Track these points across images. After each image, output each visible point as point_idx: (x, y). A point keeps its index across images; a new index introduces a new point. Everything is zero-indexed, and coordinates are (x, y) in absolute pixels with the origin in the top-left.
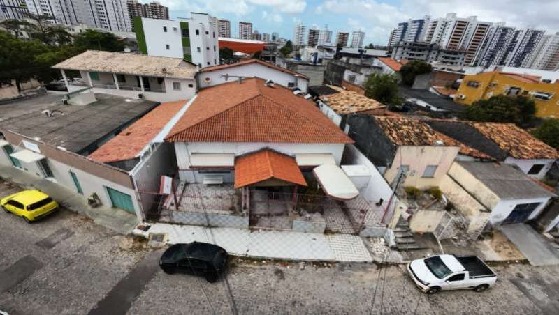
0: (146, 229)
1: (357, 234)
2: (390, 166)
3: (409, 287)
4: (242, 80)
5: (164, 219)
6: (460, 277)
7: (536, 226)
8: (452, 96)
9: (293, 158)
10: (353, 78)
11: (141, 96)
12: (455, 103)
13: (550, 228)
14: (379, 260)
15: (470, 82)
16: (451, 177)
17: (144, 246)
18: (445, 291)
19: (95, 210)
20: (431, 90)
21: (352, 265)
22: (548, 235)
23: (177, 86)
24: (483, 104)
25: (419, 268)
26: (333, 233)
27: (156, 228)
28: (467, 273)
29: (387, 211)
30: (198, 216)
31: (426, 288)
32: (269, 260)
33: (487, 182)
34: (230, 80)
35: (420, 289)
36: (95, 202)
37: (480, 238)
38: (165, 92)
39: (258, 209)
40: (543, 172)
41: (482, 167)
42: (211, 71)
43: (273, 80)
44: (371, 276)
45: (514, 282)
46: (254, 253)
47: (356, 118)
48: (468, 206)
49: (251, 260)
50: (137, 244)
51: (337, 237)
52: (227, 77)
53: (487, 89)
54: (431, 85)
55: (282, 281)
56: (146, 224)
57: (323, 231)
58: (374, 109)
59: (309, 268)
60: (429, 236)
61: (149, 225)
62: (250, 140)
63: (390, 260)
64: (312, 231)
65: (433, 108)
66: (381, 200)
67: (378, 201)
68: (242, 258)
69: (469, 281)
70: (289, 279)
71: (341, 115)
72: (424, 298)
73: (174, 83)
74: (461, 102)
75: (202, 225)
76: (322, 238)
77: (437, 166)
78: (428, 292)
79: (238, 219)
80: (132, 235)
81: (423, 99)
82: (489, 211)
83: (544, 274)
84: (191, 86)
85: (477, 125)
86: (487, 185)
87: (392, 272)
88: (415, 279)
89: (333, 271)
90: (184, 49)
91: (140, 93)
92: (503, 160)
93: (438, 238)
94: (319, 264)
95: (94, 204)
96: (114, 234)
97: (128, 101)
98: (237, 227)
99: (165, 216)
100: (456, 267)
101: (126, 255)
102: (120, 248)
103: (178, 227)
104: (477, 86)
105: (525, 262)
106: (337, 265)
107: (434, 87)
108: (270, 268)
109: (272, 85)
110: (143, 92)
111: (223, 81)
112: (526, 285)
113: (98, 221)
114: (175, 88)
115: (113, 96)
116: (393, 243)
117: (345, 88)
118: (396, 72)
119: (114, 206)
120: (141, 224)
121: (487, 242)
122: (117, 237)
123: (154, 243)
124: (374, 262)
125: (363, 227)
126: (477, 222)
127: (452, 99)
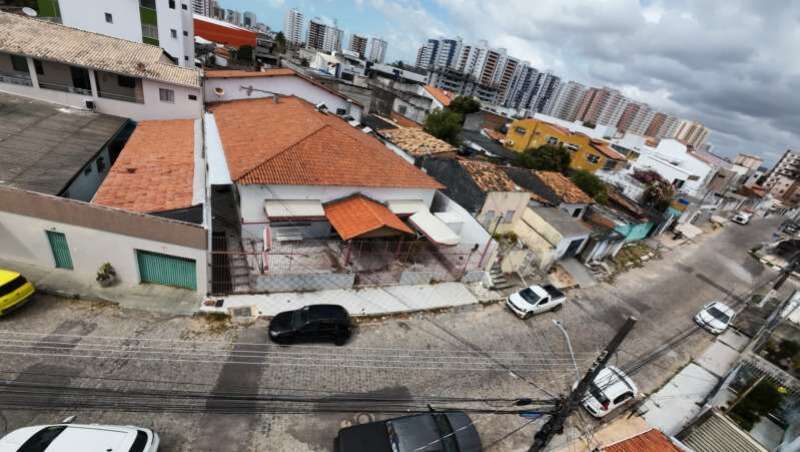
0: (220, 304)
1: (458, 280)
2: (480, 211)
3: (511, 317)
4: (278, 98)
5: (238, 289)
6: (545, 301)
7: (580, 258)
8: (502, 141)
9: (385, 206)
10: (403, 110)
11: (90, 105)
12: (505, 149)
13: (588, 260)
14: (485, 300)
15: (518, 128)
16: (525, 221)
17: (228, 324)
18: (539, 314)
19: (110, 289)
20: (482, 132)
21: (463, 307)
22: (588, 266)
23: (166, 94)
24: (534, 152)
25: (516, 299)
26: (438, 282)
27: (231, 303)
28: (550, 297)
29: (483, 256)
30: (292, 279)
31: (524, 314)
32: (388, 315)
33: (553, 223)
34: (254, 95)
35: (518, 316)
36: (108, 276)
37: (549, 273)
38: (142, 102)
40: (581, 215)
41: (546, 211)
42: (225, 78)
43: (327, 105)
44: (482, 314)
45: (573, 301)
46: (369, 311)
47: (436, 162)
48: (540, 245)
49: (370, 317)
50: (216, 324)
51: (441, 285)
52: (250, 90)
53: (532, 137)
54: (482, 127)
55: (409, 332)
56: (214, 299)
57: (428, 281)
58: (444, 152)
59: (429, 317)
60: (515, 275)
61: (220, 299)
63: (491, 299)
64: (419, 283)
65: (488, 153)
66: (477, 246)
67: (473, 247)
68: (359, 317)
69: (552, 303)
70: (415, 329)
71: (414, 157)
72: (523, 322)
73: (160, 90)
74: (509, 148)
75: (296, 291)
76: (428, 288)
77: (514, 212)
78: (525, 319)
79: (342, 277)
80: (202, 314)
81: (477, 142)
82: (555, 247)
83: (588, 293)
84: (193, 98)
85: (537, 173)
86: (552, 225)
87: (495, 308)
88: (514, 309)
89: (450, 316)
90: (143, 28)
91: (89, 99)
92: (558, 204)
93: (521, 276)
94: (436, 311)
95: (107, 281)
96: (169, 317)
97: (63, 110)
98: (340, 288)
99: (238, 285)
100: (542, 293)
101: (208, 338)
102: (194, 332)
103: (264, 296)
104: (524, 133)
105: (577, 287)
106: (452, 310)
107: (488, 130)
108: (393, 323)
109: (325, 111)
110: (94, 98)
111: (243, 95)
112: (580, 302)
113: (127, 304)
114: (161, 99)
115: (26, 101)
116: (491, 284)
117: (395, 120)
118: (445, 107)
119: (144, 280)
120: (208, 299)
121: (553, 275)
122: (176, 320)
123: (241, 319)
124: (481, 302)
125: (464, 272)
126: (547, 256)
127: (501, 144)
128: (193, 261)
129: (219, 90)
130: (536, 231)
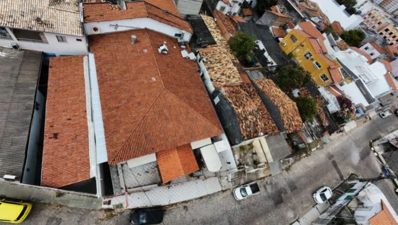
0: (109, 203)
1: (216, 176)
3: (233, 200)
5: (116, 193)
11: (15, 47)
12: (278, 45)
14: (225, 189)
15: (293, 35)
16: (260, 142)
17: (114, 213)
20: (271, 29)
23: (61, 38)
25: (238, 192)
27: (115, 201)
38: (47, 43)
44: (220, 198)
46: (173, 202)
49: (172, 205)
50: (109, 213)
51: (208, 180)
52: (117, 26)
53: (297, 47)
54: (272, 24)
55: (187, 212)
56: (107, 200)
59: (197, 201)
61: (109, 199)
63: (228, 187)
65: (266, 54)
68: (168, 205)
70: (189, 210)
73: (57, 37)
74: (282, 48)
75: (140, 192)
80: (102, 209)
83: (274, 179)
84: (79, 40)
87: (227, 193)
89: (206, 200)
91: (12, 42)
94: (201, 198)
96: (89, 211)
101: (106, 222)
102: (100, 219)
105: (270, 175)
106: (208, 197)
107: (273, 26)
108: (181, 207)
109: (165, 52)
110: (15, 41)
111: (112, 30)
112: (267, 186)
113: (71, 205)
114: (59, 41)
117: (215, 20)
120: (104, 200)
122: (93, 212)
123: (118, 210)
124: (222, 190)
127: (279, 41)
129: (95, 29)
130: (263, 150)
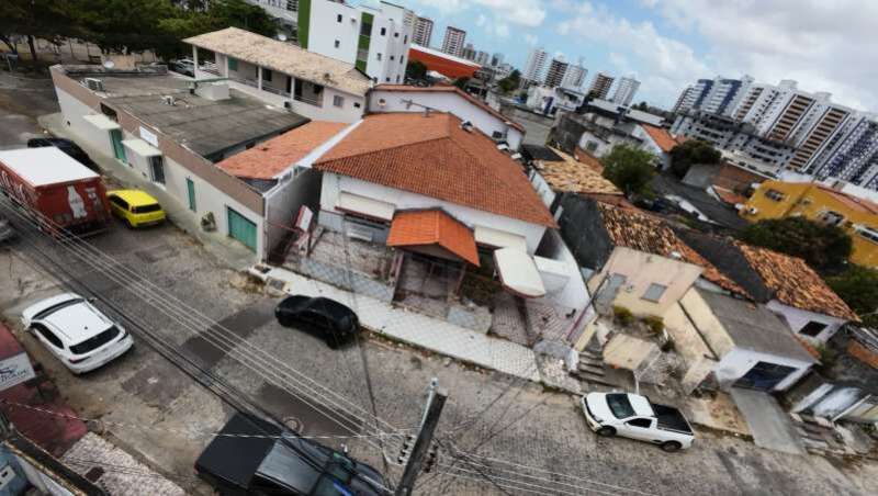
0: (265, 271)
1: (530, 346)
2: (600, 270)
3: (575, 421)
4: (429, 113)
5: (288, 265)
6: (645, 423)
7: (783, 400)
8: (739, 206)
9: (472, 231)
10: (593, 146)
11: (287, 105)
12: (739, 217)
13: (801, 406)
14: (549, 383)
15: (771, 190)
16: (683, 308)
17: (259, 289)
19: (206, 234)
20: (710, 190)
21: (511, 378)
22: (797, 418)
23: (338, 102)
24: (773, 225)
25: (598, 403)
26: (498, 337)
27: (276, 273)
28: (655, 421)
29: (577, 325)
30: (332, 271)
31: (597, 426)
32: (407, 345)
33: (724, 322)
34: (413, 109)
35: (589, 425)
36: (209, 223)
37: (696, 394)
38: (320, 106)
39: (409, 284)
40: (823, 336)
41: (728, 304)
42: (390, 91)
43: (472, 122)
44: (532, 398)
45: (720, 455)
46: (390, 331)
47: (574, 200)
48: (693, 349)
49: (386, 338)
50: (251, 285)
51: (502, 343)
52: (410, 103)
53: (794, 206)
54: (710, 182)
55: (417, 372)
56: (265, 266)
57: (486, 330)
58: (605, 194)
59: (455, 367)
60: (628, 374)
61: (269, 267)
62: (420, 192)
63: (569, 388)
64: (472, 328)
65: (702, 217)
66: (574, 311)
67: (570, 312)
68: (375, 333)
69: (656, 432)
70: (425, 371)
71: (555, 191)
72: (592, 437)
73: (336, 97)
74: (749, 218)
75: (333, 285)
76: (482, 339)
77: (665, 288)
78: (599, 433)
79: (381, 287)
80: (247, 273)
81: (691, 200)
82: (717, 359)
83: (767, 458)
84: (357, 105)
86: (725, 325)
87: (562, 400)
88: (587, 413)
89: (483, 379)
90: (359, 53)
91: (287, 100)
92: (765, 302)
93: (638, 378)
94: (470, 365)
95: (207, 227)
96: (226, 267)
97: (269, 107)
98: (377, 298)
99: (291, 261)
101: (236, 293)
102: (231, 285)
103: (304, 279)
104: (779, 199)
105: (749, 439)
106: (492, 373)
107: (716, 187)
108: (406, 354)
109: (469, 128)
110: (291, 100)
111: (403, 108)
113: (209, 247)
114: (335, 104)
115: (250, 97)
116: (573, 367)
117: (577, 157)
118: (665, 152)
119: (231, 235)
120: (260, 263)
121: (704, 402)
122: (228, 272)
123: (272, 290)
124: (542, 383)
125: (540, 338)
126: (697, 371)
127: (738, 210)
128: (255, 225)
129: (382, 101)
130: (694, 326)
